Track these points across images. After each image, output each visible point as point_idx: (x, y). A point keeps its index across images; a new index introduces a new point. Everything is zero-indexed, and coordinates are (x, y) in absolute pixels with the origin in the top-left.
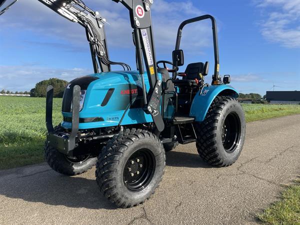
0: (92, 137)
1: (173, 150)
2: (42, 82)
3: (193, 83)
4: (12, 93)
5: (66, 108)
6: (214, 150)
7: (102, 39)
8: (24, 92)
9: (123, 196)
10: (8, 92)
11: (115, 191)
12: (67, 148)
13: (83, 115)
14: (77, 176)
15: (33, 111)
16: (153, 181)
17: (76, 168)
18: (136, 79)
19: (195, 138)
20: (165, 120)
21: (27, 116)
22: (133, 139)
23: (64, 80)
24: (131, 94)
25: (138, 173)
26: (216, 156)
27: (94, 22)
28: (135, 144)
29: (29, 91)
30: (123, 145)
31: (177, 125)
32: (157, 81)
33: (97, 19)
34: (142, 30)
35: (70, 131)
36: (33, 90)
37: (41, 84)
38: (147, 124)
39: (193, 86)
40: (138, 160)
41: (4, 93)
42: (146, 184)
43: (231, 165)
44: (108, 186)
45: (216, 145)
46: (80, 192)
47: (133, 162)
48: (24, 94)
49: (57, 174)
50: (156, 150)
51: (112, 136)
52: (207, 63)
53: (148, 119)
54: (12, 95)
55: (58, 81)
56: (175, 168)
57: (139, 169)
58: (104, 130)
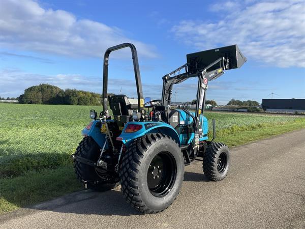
2: (32, 87)
36: (22, 96)
37: (30, 90)
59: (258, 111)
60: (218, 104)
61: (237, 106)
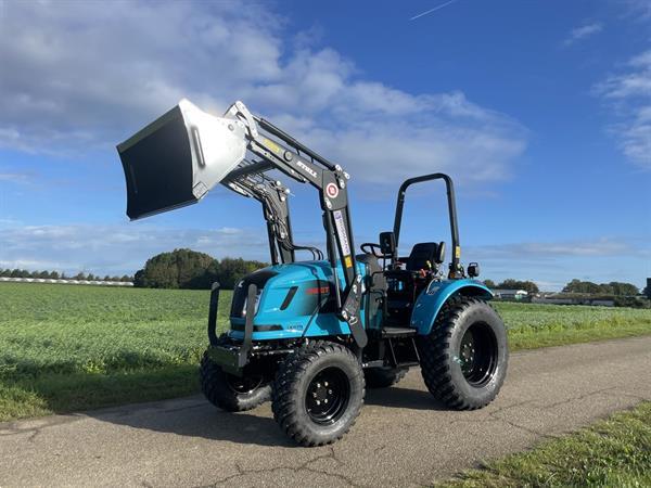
0: (267, 351)
1: (395, 385)
2: (159, 256)
3: (417, 275)
4: (97, 279)
5: (236, 312)
6: (447, 380)
7: (284, 216)
8: (121, 277)
9: (305, 427)
10: (90, 278)
11: (295, 419)
12: (237, 364)
13: (258, 321)
14: (243, 413)
15: (151, 316)
16: (348, 415)
17: (242, 401)
18: (328, 273)
19: (417, 360)
20: (369, 332)
21: (144, 326)
22: (319, 353)
23: (202, 252)
24: (320, 294)
25: (326, 401)
26: (451, 389)
27: (273, 195)
28: (321, 360)
29: (132, 275)
30: (305, 360)
31: (387, 339)
32: (355, 276)
33: (278, 191)
34: (335, 213)
35: (240, 342)
36: (139, 274)
37: (156, 261)
38: (344, 336)
39: (418, 279)
40: (326, 384)
41: (83, 279)
42: (337, 417)
43: (480, 408)
44: (287, 411)
45: (449, 372)
46: (248, 429)
47: (319, 385)
48: (122, 281)
49: (215, 408)
50: (350, 371)
51: (292, 351)
52: (442, 243)
53: (345, 329)
54: (99, 283)
55: (191, 254)
56: (389, 408)
57: (328, 396)
58: (282, 343)
59: (639, 305)
60: (540, 289)
61: (589, 295)
